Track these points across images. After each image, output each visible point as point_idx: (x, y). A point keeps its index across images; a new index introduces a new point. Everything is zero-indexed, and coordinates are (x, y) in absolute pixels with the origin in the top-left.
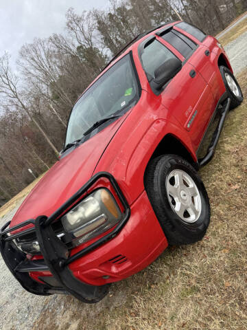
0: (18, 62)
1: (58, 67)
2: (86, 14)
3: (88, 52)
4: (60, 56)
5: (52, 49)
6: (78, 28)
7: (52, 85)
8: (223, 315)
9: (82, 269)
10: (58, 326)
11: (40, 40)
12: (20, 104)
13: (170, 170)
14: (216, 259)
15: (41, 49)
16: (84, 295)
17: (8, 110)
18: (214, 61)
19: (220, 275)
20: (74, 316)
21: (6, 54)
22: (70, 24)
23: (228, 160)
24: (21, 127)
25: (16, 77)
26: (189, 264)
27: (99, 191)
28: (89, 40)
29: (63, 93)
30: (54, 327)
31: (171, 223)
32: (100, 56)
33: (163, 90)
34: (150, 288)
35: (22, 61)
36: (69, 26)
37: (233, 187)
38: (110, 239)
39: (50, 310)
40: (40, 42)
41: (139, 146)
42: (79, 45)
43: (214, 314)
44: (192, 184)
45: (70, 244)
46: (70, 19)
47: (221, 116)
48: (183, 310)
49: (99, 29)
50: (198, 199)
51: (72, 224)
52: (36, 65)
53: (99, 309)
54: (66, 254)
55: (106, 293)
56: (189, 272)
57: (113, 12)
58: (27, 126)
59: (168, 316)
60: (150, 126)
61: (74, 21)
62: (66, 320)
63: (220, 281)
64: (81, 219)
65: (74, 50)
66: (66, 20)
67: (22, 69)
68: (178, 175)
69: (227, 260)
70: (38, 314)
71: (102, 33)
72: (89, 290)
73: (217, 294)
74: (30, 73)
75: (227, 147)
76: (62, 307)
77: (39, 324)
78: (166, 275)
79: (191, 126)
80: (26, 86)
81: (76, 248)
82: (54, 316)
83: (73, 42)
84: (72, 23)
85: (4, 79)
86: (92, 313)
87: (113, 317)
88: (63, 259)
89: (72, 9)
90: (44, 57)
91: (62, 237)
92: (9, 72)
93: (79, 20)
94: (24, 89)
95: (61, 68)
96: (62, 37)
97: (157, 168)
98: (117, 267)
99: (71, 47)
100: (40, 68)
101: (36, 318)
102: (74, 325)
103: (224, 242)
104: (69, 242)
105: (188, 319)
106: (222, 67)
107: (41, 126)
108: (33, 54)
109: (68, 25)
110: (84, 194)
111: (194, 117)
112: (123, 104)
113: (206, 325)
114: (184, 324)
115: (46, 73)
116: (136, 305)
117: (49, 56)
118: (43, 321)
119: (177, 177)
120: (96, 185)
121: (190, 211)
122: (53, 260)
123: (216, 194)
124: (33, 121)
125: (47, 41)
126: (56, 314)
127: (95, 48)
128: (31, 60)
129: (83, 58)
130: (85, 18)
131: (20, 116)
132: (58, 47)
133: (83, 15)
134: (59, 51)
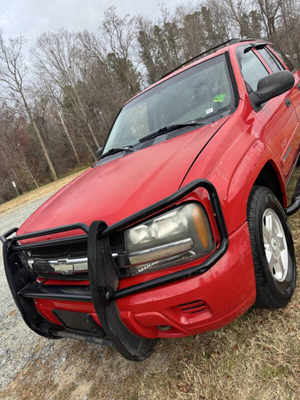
0: (32, 51)
1: (81, 70)
2: (129, 19)
3: (120, 62)
4: (86, 59)
5: (79, 46)
6: (115, 32)
7: (67, 89)
10: (57, 385)
11: (66, 32)
12: (22, 101)
15: (66, 44)
17: (5, 103)
20: (83, 375)
21: (21, 37)
22: (107, 25)
24: (15, 129)
25: (26, 68)
28: (124, 49)
29: (77, 101)
30: (51, 384)
32: (133, 71)
35: (39, 51)
36: (106, 27)
39: (44, 361)
40: (66, 34)
42: (112, 52)
46: (109, 18)
49: (139, 40)
52: (53, 60)
53: (125, 372)
54: (116, 284)
57: (161, 26)
58: (22, 131)
61: (112, 23)
65: (104, 55)
67: (35, 60)
68: (271, 216)
70: (23, 363)
71: (143, 46)
74: (44, 67)
76: (64, 359)
77: (25, 376)
78: (233, 344)
79: (286, 162)
80: (35, 82)
82: (49, 370)
83: (106, 47)
84: (109, 24)
85: (11, 66)
88: (112, 289)
89: (115, 8)
90: (66, 54)
91: (115, 257)
92: (18, 59)
93: (118, 23)
94: (31, 85)
95: (84, 71)
96: (94, 38)
98: (188, 318)
99: (102, 51)
100: (59, 65)
101: (19, 368)
102: (84, 388)
107: (41, 134)
108: (55, 46)
109: (104, 25)
111: (288, 152)
112: (210, 111)
115: (64, 72)
116: (187, 377)
117: (73, 53)
122: (101, 287)
124: (32, 125)
125: (75, 37)
126: (53, 367)
127: (128, 60)
128: (50, 53)
129: (113, 68)
130: (126, 23)
131: (17, 115)
132: (85, 47)
133: (125, 19)
134: (86, 52)
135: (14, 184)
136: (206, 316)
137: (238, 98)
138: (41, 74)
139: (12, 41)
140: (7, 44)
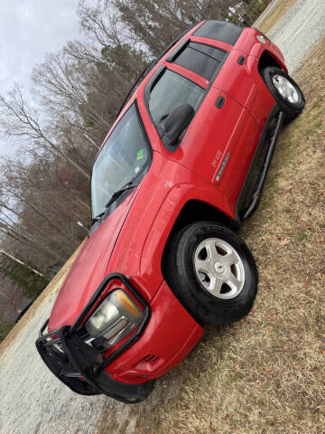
0: (32, 91)
1: (83, 84)
3: (116, 53)
4: (81, 69)
5: (70, 62)
6: (96, 26)
7: (82, 108)
8: (261, 403)
9: (119, 371)
10: (119, 424)
11: (52, 55)
12: (48, 145)
13: (198, 243)
14: (260, 338)
15: (57, 67)
17: (35, 154)
18: (252, 69)
19: (263, 357)
20: (132, 413)
21: (16, 84)
22: (85, 23)
23: (281, 202)
24: (57, 171)
25: (35, 112)
26: (235, 345)
27: (115, 293)
28: (113, 37)
29: (96, 116)
30: (115, 425)
31: (204, 307)
32: (134, 51)
33: (181, 141)
34: (199, 376)
35: (38, 88)
36: (85, 26)
37: (283, 243)
38: (133, 342)
40: (54, 58)
41: (153, 228)
42: (104, 47)
43: (255, 404)
44: (229, 250)
45: (102, 347)
46: (84, 15)
47: (270, 142)
48: (228, 399)
49: (124, 18)
50: (241, 267)
51: (98, 327)
52: (55, 89)
53: (154, 402)
55: (152, 388)
56: (234, 356)
58: (63, 170)
59: (214, 407)
60: (165, 199)
61: (89, 19)
62: (126, 417)
63: (262, 365)
64: (104, 323)
65: (98, 55)
66: (79, 19)
67: (39, 98)
68: (209, 245)
69: (269, 339)
70: (100, 412)
72: (132, 390)
73: (258, 381)
74: (51, 101)
77: (102, 422)
78: (214, 359)
79: (221, 178)
80: (50, 118)
81: (108, 350)
82: (114, 413)
84: (87, 21)
85: (21, 117)
86: (149, 408)
87: (166, 411)
88: (97, 364)
90: (63, 76)
91: (91, 342)
92: (25, 108)
93: (94, 15)
94: (47, 124)
95: (86, 84)
96: (80, 44)
97: (182, 240)
98: (152, 365)
99: (94, 53)
100: (61, 91)
101: (98, 416)
103: (269, 316)
104: (100, 344)
105: (231, 410)
106: (267, 70)
107: (79, 164)
108: (49, 75)
109: (83, 25)
110: (99, 299)
111: (224, 164)
112: (137, 170)
113: (246, 416)
114: (227, 416)
115: (69, 96)
116: (186, 397)
117: (68, 73)
118: (105, 420)
119: (208, 248)
120: (110, 287)
121: (230, 283)
122: (87, 368)
124: (68, 162)
125: (62, 55)
126: (116, 410)
127: (124, 45)
128: (48, 85)
129: (113, 61)
130: (102, 9)
131: (52, 159)
132: (77, 57)
133: (99, 6)
134: (80, 62)
135: (79, 223)
136: (161, 362)
137: (151, 151)
138: (52, 108)
139: (10, 94)
140: (8, 99)
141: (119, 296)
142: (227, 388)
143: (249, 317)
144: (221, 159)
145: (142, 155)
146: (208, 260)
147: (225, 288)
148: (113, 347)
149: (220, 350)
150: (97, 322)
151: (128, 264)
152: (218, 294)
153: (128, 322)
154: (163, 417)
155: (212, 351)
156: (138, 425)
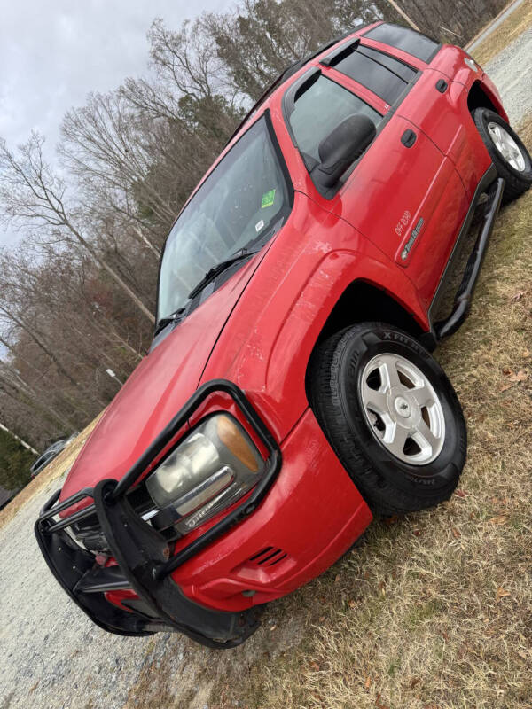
0: (60, 150)
1: (144, 148)
2: (189, 27)
3: (202, 107)
4: (145, 125)
5: (127, 111)
6: (177, 61)
7: (137, 187)
8: (493, 658)
9: (199, 581)
10: (174, 696)
11: (100, 97)
12: (74, 237)
13: (367, 357)
14: (479, 538)
15: (105, 116)
16: (209, 632)
17: (51, 251)
18: (459, 101)
19: (488, 573)
20: (204, 675)
21: (35, 136)
22: (159, 54)
23: (503, 317)
24: (83, 284)
25: (61, 183)
26: (424, 552)
27: (214, 420)
28: (200, 81)
29: (158, 202)
30: (166, 698)
31: (375, 470)
32: (230, 111)
33: (343, 184)
34: (347, 607)
35: (69, 146)
36: (158, 59)
37: (514, 378)
38: (243, 517)
39: (158, 665)
40: (101, 101)
41: (292, 315)
42: (184, 95)
43: (476, 658)
44: (420, 381)
45: (170, 532)
46: (158, 42)
47: (484, 221)
48: (412, 651)
49: (221, 54)
50: (437, 412)
51: (169, 490)
52: (98, 150)
53: (250, 658)
54: (164, 553)
55: (255, 625)
56: (423, 571)
57: (245, 15)
58: (93, 282)
59: (383, 665)
60: (315, 270)
61: (166, 47)
62: (189, 684)
63: (488, 586)
64: (184, 479)
65: (174, 106)
67: (69, 163)
68: (386, 365)
69: (501, 539)
70: (136, 673)
71: (229, 63)
72: (219, 621)
73: (481, 616)
74: (87, 169)
75: (502, 289)
76: (181, 656)
77: (138, 693)
78: (380, 578)
79: (410, 256)
80: (82, 197)
81: (183, 537)
82: (164, 677)
83: (170, 92)
84: (162, 51)
85: (37, 189)
86: (238, 667)
87: (276, 673)
88: (159, 562)
89: (161, 20)
90: (112, 132)
91: (152, 519)
92: (44, 174)
93: (176, 43)
94: (78, 205)
95: (150, 149)
96: (147, 87)
97: (337, 356)
98: (268, 572)
99: (167, 102)
100: (107, 155)
101: (132, 682)
102: (204, 694)
103: (495, 500)
104: (167, 527)
105: (423, 670)
106: (480, 112)
107: (123, 277)
108: (90, 127)
109: (154, 56)
110: (184, 428)
111: (415, 234)
112: (260, 226)
113: (458, 682)
114: (415, 682)
115: (120, 164)
116: (320, 646)
117: (121, 128)
118: (144, 688)
119: (384, 370)
120: (207, 408)
121: (419, 439)
122: (139, 568)
123: (479, 397)
124: (104, 269)
125: (115, 97)
126: (169, 672)
127: (217, 97)
128: (88, 142)
129: (195, 121)
130: (188, 36)
131: (77, 262)
132: (138, 106)
133: (184, 31)
134: (142, 115)
135: (110, 372)
136: (290, 564)
137: (291, 192)
138: (88, 180)
139: (23, 149)
140: (19, 158)
141: (221, 426)
142: (411, 628)
143: (454, 503)
144: (409, 227)
145: (271, 200)
146: (383, 390)
147: (411, 447)
148: (193, 531)
149: (391, 563)
150: (170, 478)
151: (242, 371)
152: (399, 453)
153: (234, 478)
154: (269, 684)
155: (374, 565)
156: (214, 699)
